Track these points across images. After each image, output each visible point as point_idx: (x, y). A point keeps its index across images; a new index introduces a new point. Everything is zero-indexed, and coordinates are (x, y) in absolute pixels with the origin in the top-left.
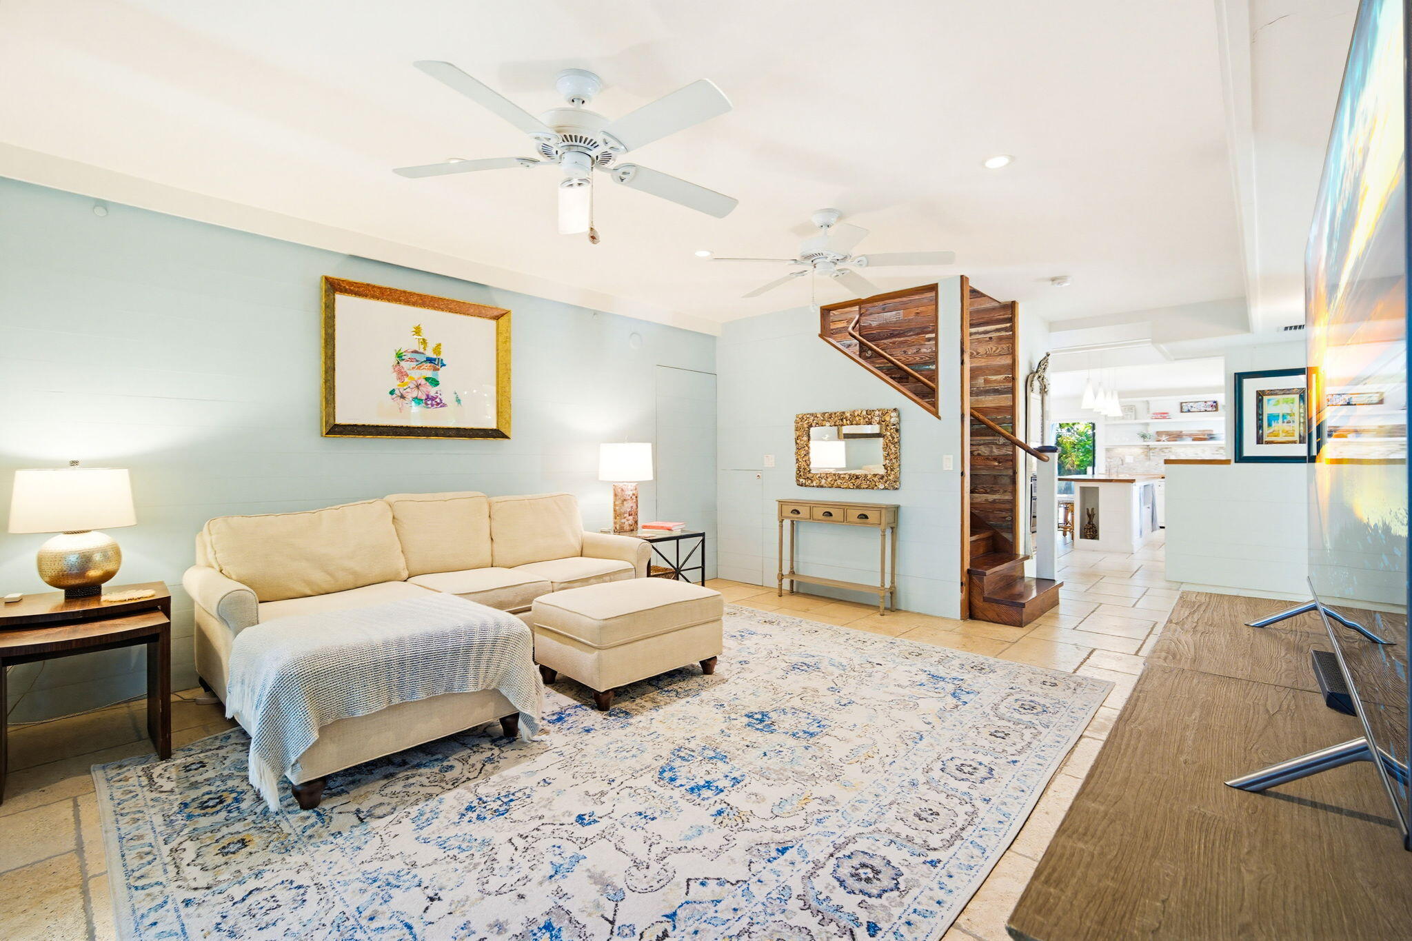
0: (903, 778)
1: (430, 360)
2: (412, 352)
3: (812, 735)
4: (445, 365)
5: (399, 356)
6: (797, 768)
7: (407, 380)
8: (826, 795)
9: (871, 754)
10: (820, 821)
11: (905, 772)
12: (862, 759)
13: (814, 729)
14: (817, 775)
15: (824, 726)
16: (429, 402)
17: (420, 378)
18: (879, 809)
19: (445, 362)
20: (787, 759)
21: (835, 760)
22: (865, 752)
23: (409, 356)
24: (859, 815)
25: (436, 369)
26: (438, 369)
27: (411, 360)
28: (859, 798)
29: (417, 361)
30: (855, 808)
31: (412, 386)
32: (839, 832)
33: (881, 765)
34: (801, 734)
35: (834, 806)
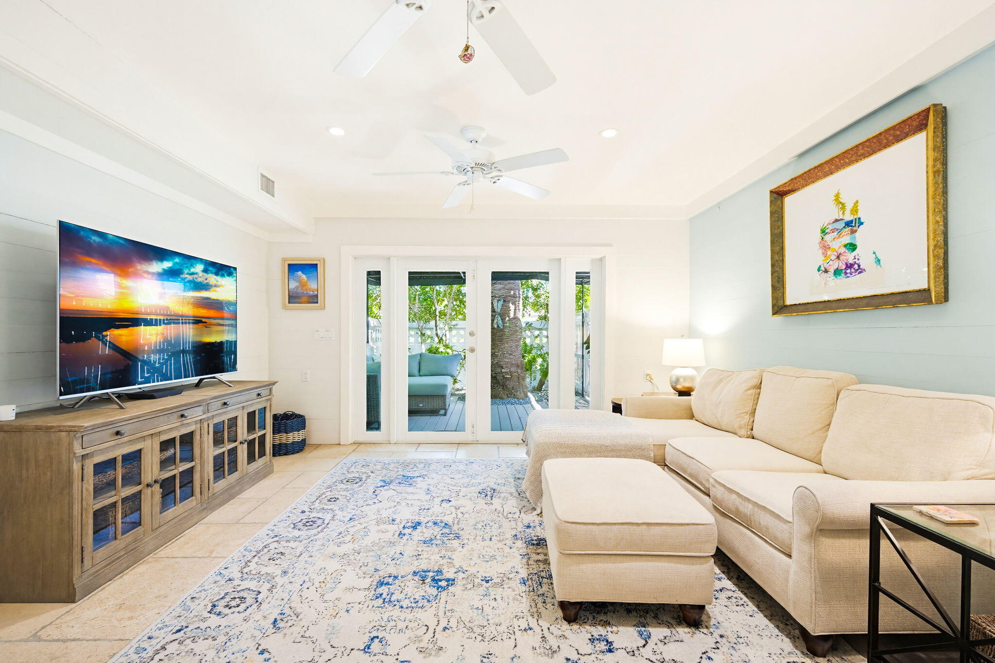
0: (293, 574)
1: (848, 224)
2: (833, 223)
3: (381, 584)
4: (862, 224)
5: (823, 231)
6: (372, 554)
7: (829, 253)
8: (343, 546)
9: (323, 585)
10: (341, 533)
11: (292, 580)
12: (328, 578)
13: (384, 590)
14: (356, 554)
15: (377, 598)
16: (848, 271)
17: (840, 247)
18: (308, 549)
19: (862, 221)
20: (384, 556)
21: (349, 568)
22: (329, 585)
23: (831, 227)
24: (319, 543)
25: (853, 232)
26: (856, 231)
27: (833, 231)
28: (322, 551)
29: (837, 230)
30: (323, 545)
31: (833, 257)
32: (328, 532)
33: (312, 578)
34: (390, 580)
35: (336, 542)
